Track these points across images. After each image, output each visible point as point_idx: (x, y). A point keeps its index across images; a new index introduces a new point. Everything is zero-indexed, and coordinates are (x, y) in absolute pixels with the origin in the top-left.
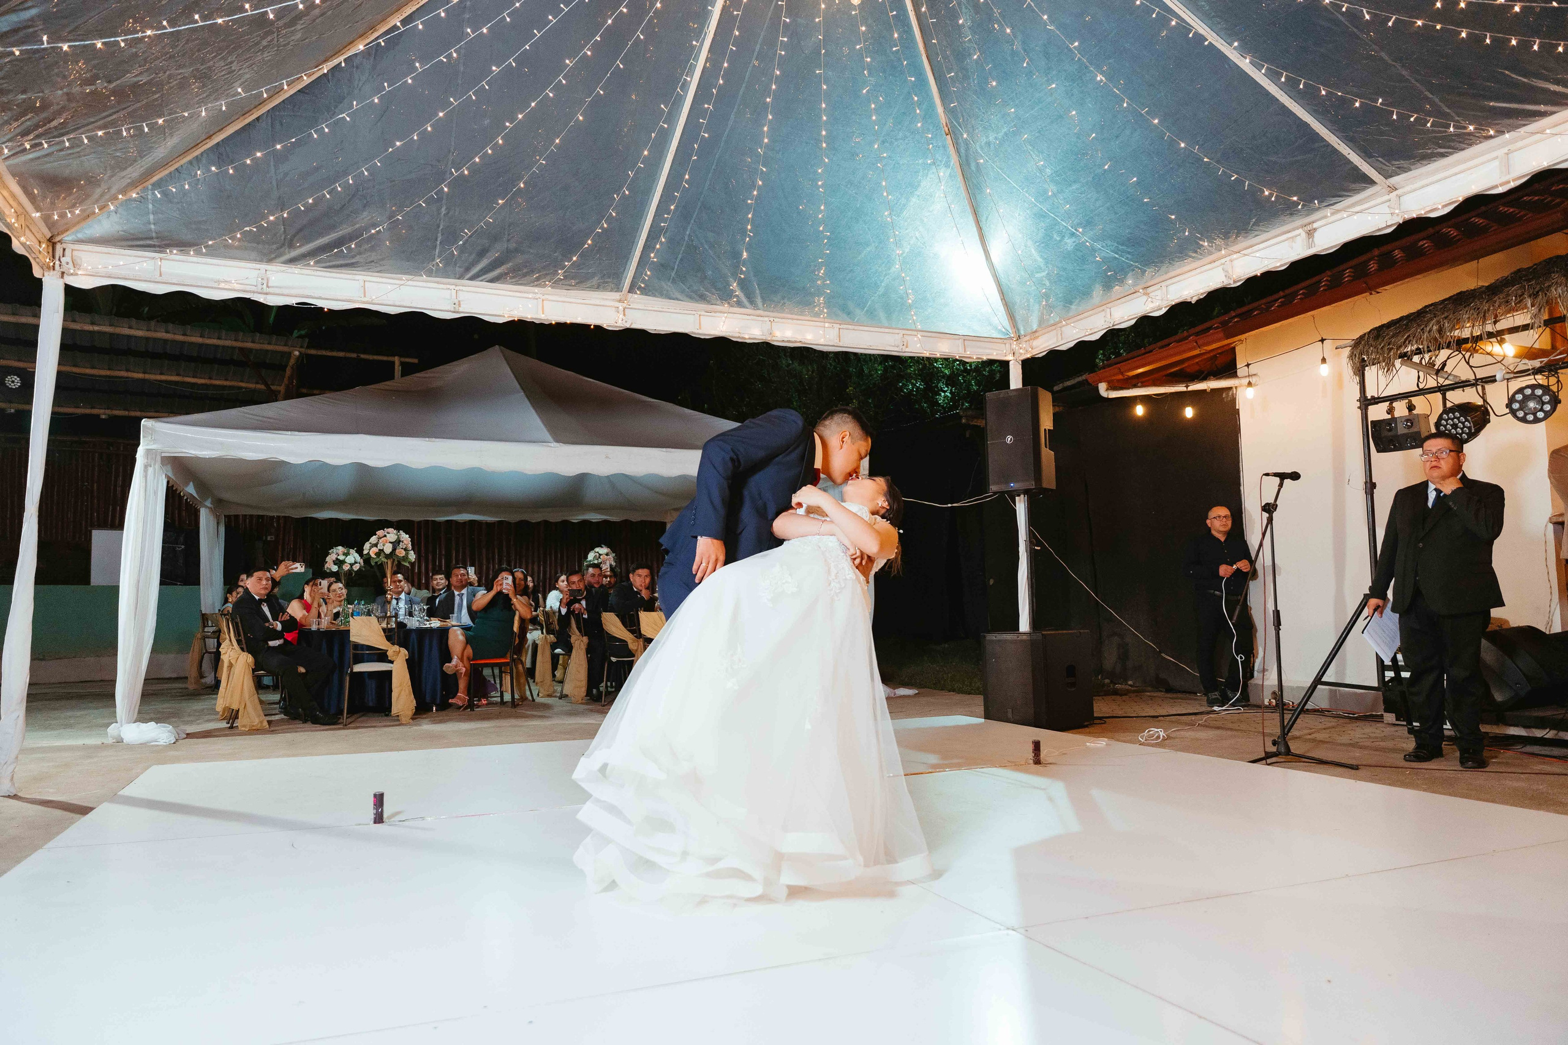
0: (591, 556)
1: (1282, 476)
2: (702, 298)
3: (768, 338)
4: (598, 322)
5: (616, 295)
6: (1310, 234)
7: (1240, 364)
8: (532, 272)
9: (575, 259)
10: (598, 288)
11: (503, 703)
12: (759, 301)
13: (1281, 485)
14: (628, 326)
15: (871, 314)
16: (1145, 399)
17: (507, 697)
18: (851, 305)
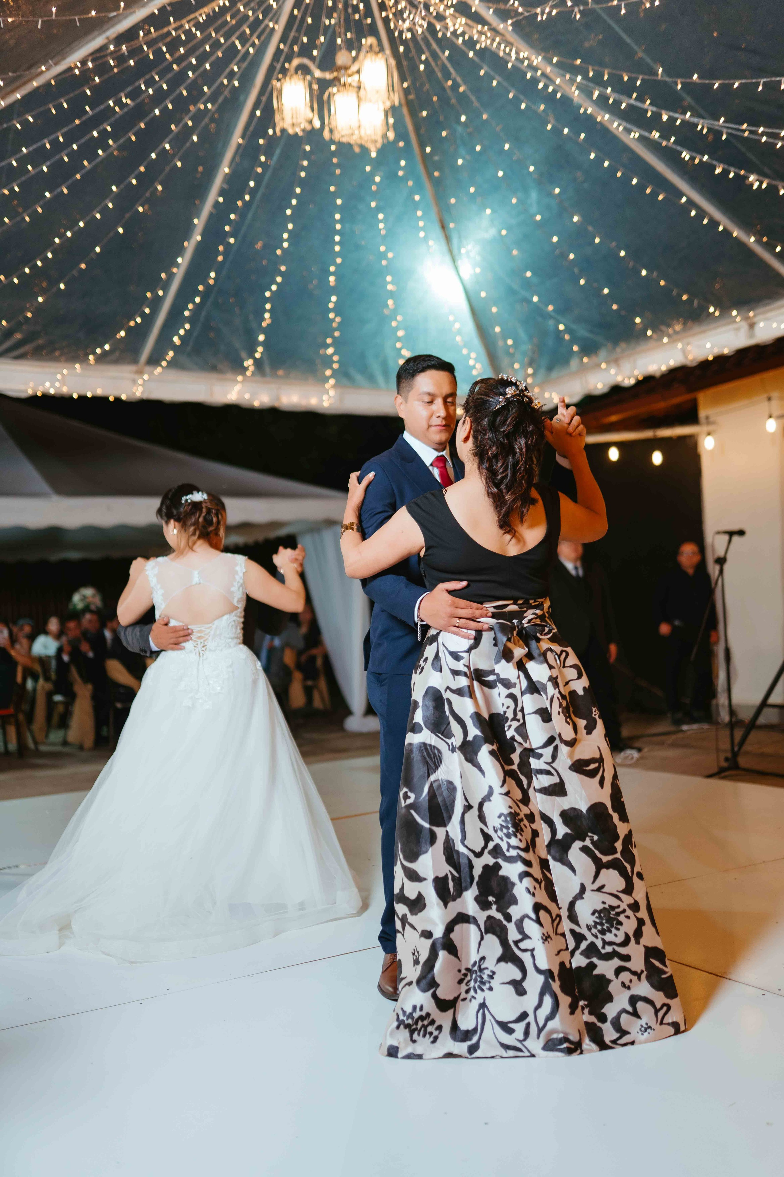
0: (76, 598)
1: (731, 534)
2: (214, 369)
3: (276, 404)
4: (117, 394)
5: (133, 368)
6: (752, 326)
7: (702, 413)
8: (55, 350)
9: (107, 347)
10: (116, 362)
11: (7, 752)
12: (267, 369)
13: (730, 541)
14: (145, 396)
15: (371, 378)
16: (619, 445)
17: (13, 746)
18: (353, 372)
